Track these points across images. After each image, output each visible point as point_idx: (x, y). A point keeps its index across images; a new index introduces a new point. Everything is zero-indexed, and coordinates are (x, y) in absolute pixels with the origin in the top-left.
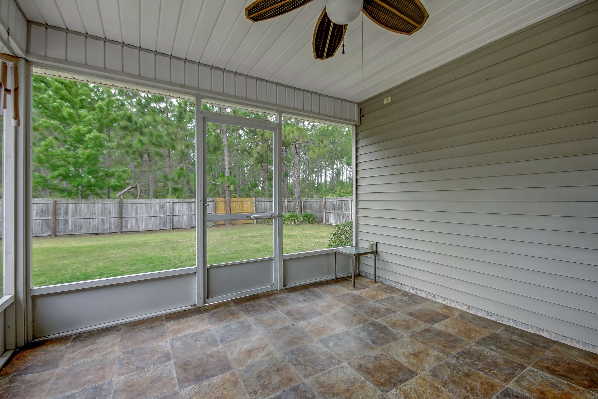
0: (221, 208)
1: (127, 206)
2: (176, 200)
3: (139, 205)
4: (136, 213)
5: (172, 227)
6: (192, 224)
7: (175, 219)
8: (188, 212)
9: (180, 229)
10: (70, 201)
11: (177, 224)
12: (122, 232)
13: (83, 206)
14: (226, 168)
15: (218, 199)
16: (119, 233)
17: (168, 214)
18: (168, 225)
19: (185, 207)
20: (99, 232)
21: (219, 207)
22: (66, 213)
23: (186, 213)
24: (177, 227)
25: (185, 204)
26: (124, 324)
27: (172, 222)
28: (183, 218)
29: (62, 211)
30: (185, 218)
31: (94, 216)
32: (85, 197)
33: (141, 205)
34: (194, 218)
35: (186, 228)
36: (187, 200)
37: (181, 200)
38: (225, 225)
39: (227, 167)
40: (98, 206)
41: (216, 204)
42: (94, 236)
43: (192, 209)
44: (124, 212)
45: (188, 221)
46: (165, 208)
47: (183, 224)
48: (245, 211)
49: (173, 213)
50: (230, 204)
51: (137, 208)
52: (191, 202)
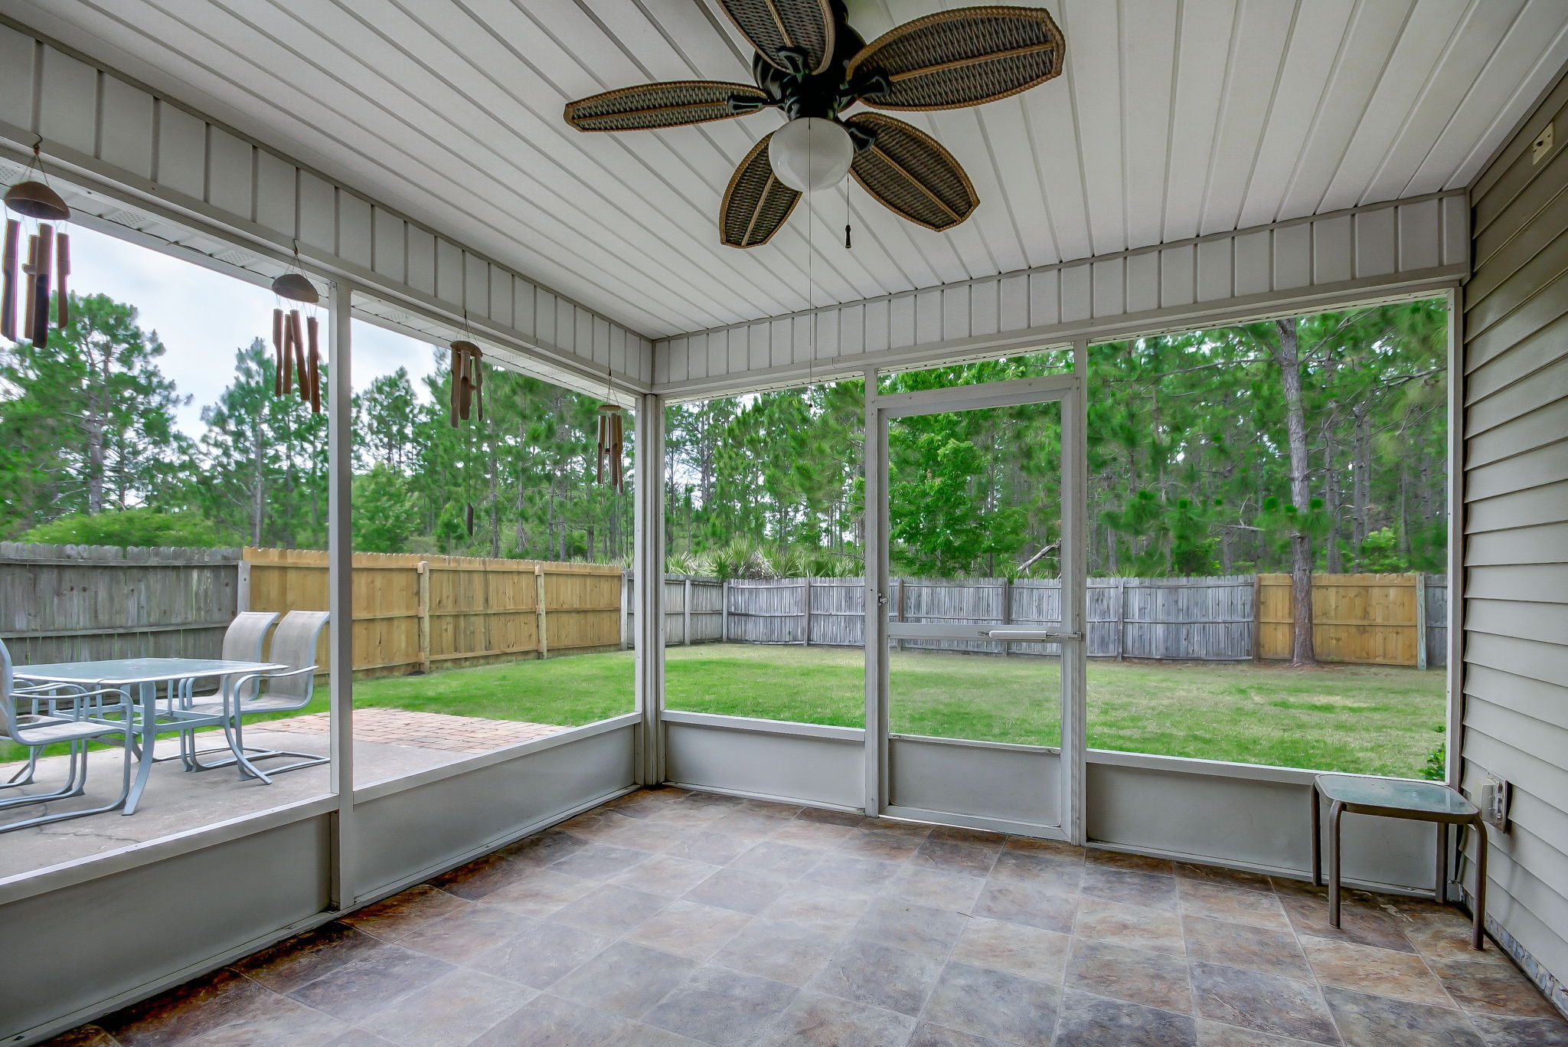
0: (1280, 607)
1: (1021, 594)
2: (1135, 582)
3: (1045, 593)
4: (1040, 612)
5: (1123, 652)
6: (1178, 649)
7: (1132, 632)
8: (1169, 614)
9: (1145, 660)
10: (925, 582)
11: (1136, 645)
12: (1009, 654)
13: (943, 592)
14: (1293, 480)
15: (1270, 578)
16: (1005, 654)
17: (1113, 618)
18: (1111, 647)
19: (1160, 602)
20: (970, 649)
21: (1271, 603)
22: (918, 606)
23: (1161, 617)
24: (1136, 653)
25: (1160, 593)
26: (751, 800)
27: (1123, 641)
28: (1153, 630)
29: (913, 601)
30: (1160, 630)
31: (961, 615)
32: (946, 573)
33: (1050, 592)
34: (1185, 632)
35: (1160, 660)
36: (1165, 582)
37: (1147, 581)
38: (1290, 661)
39: (1296, 474)
40: (968, 593)
41: (1258, 592)
42: (960, 656)
43: (1180, 607)
44: (1014, 609)
45: (1166, 640)
46: (1105, 603)
47: (1154, 646)
48: (1379, 621)
49: (1125, 614)
50: (1308, 593)
51: (1040, 599)
52: (1177, 588)
